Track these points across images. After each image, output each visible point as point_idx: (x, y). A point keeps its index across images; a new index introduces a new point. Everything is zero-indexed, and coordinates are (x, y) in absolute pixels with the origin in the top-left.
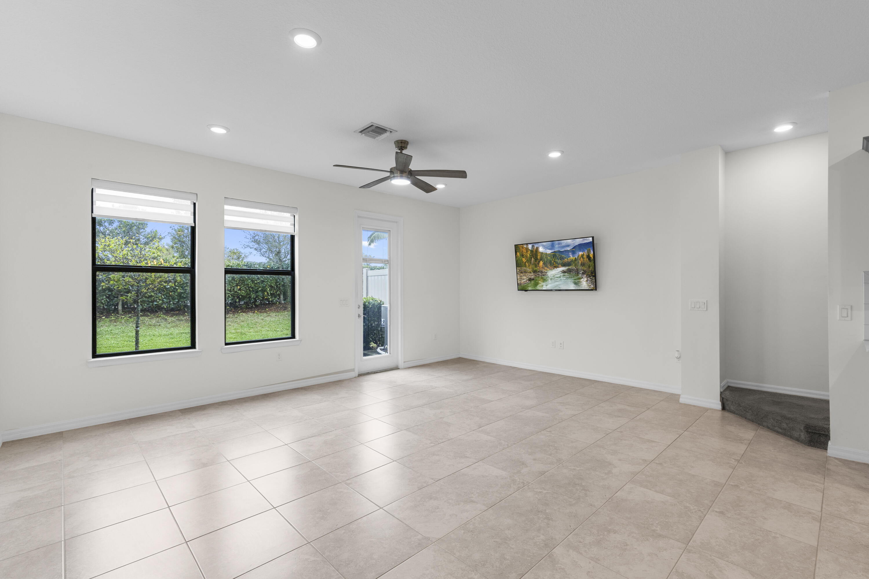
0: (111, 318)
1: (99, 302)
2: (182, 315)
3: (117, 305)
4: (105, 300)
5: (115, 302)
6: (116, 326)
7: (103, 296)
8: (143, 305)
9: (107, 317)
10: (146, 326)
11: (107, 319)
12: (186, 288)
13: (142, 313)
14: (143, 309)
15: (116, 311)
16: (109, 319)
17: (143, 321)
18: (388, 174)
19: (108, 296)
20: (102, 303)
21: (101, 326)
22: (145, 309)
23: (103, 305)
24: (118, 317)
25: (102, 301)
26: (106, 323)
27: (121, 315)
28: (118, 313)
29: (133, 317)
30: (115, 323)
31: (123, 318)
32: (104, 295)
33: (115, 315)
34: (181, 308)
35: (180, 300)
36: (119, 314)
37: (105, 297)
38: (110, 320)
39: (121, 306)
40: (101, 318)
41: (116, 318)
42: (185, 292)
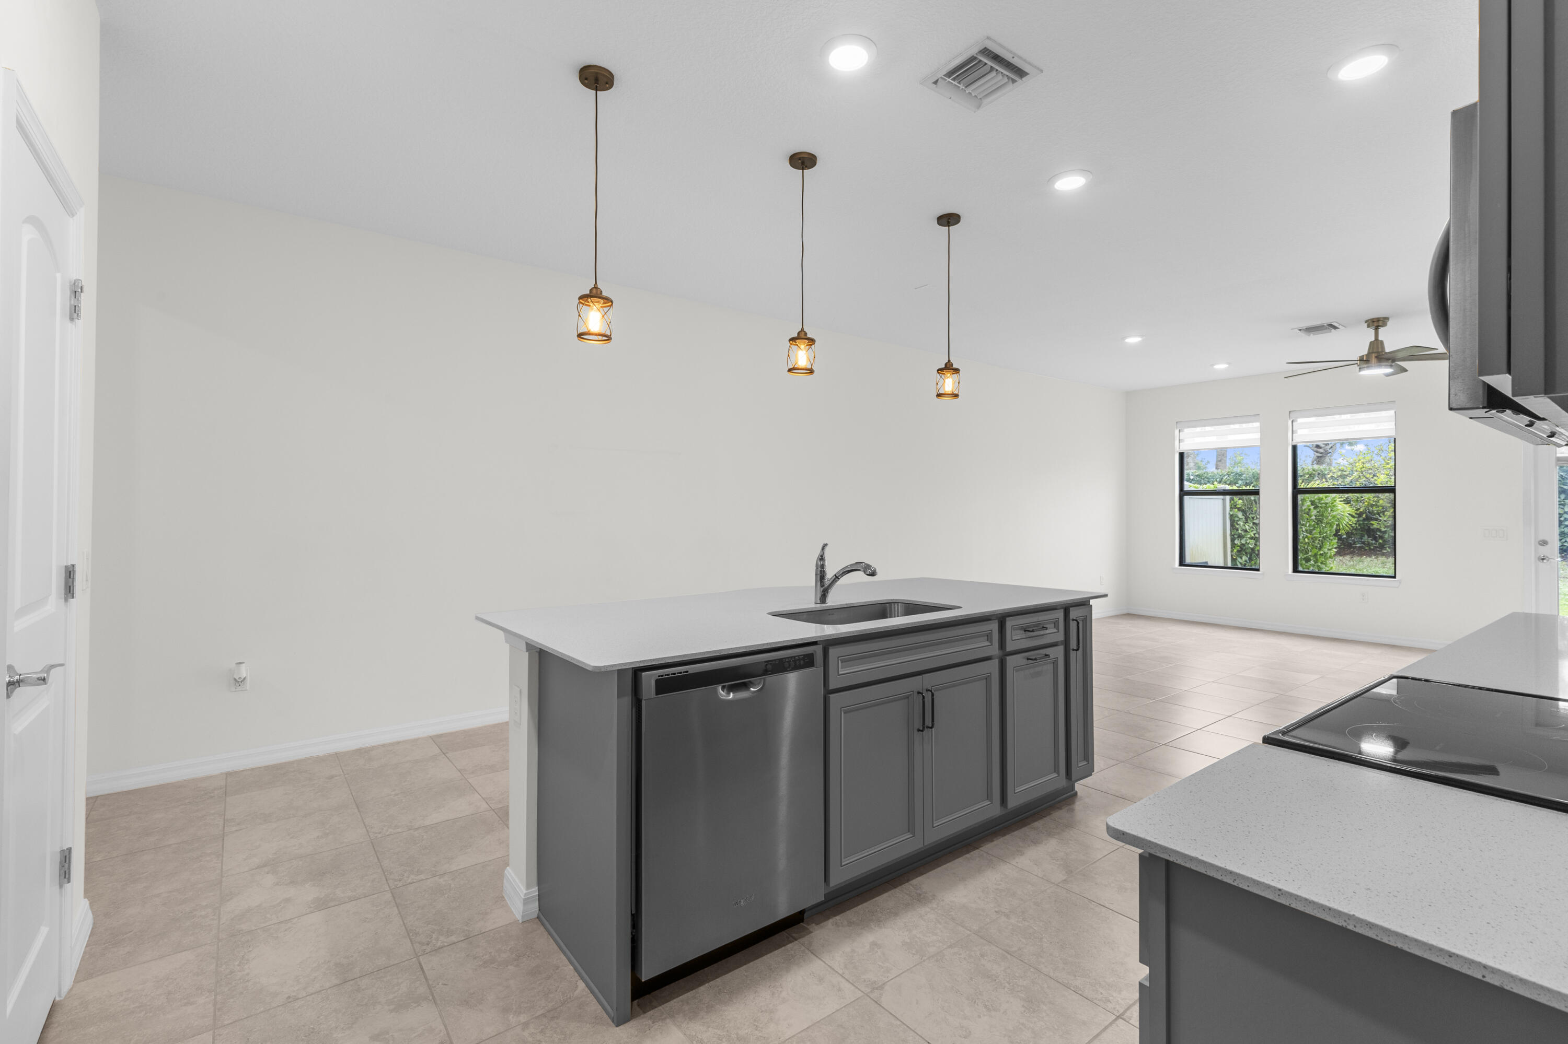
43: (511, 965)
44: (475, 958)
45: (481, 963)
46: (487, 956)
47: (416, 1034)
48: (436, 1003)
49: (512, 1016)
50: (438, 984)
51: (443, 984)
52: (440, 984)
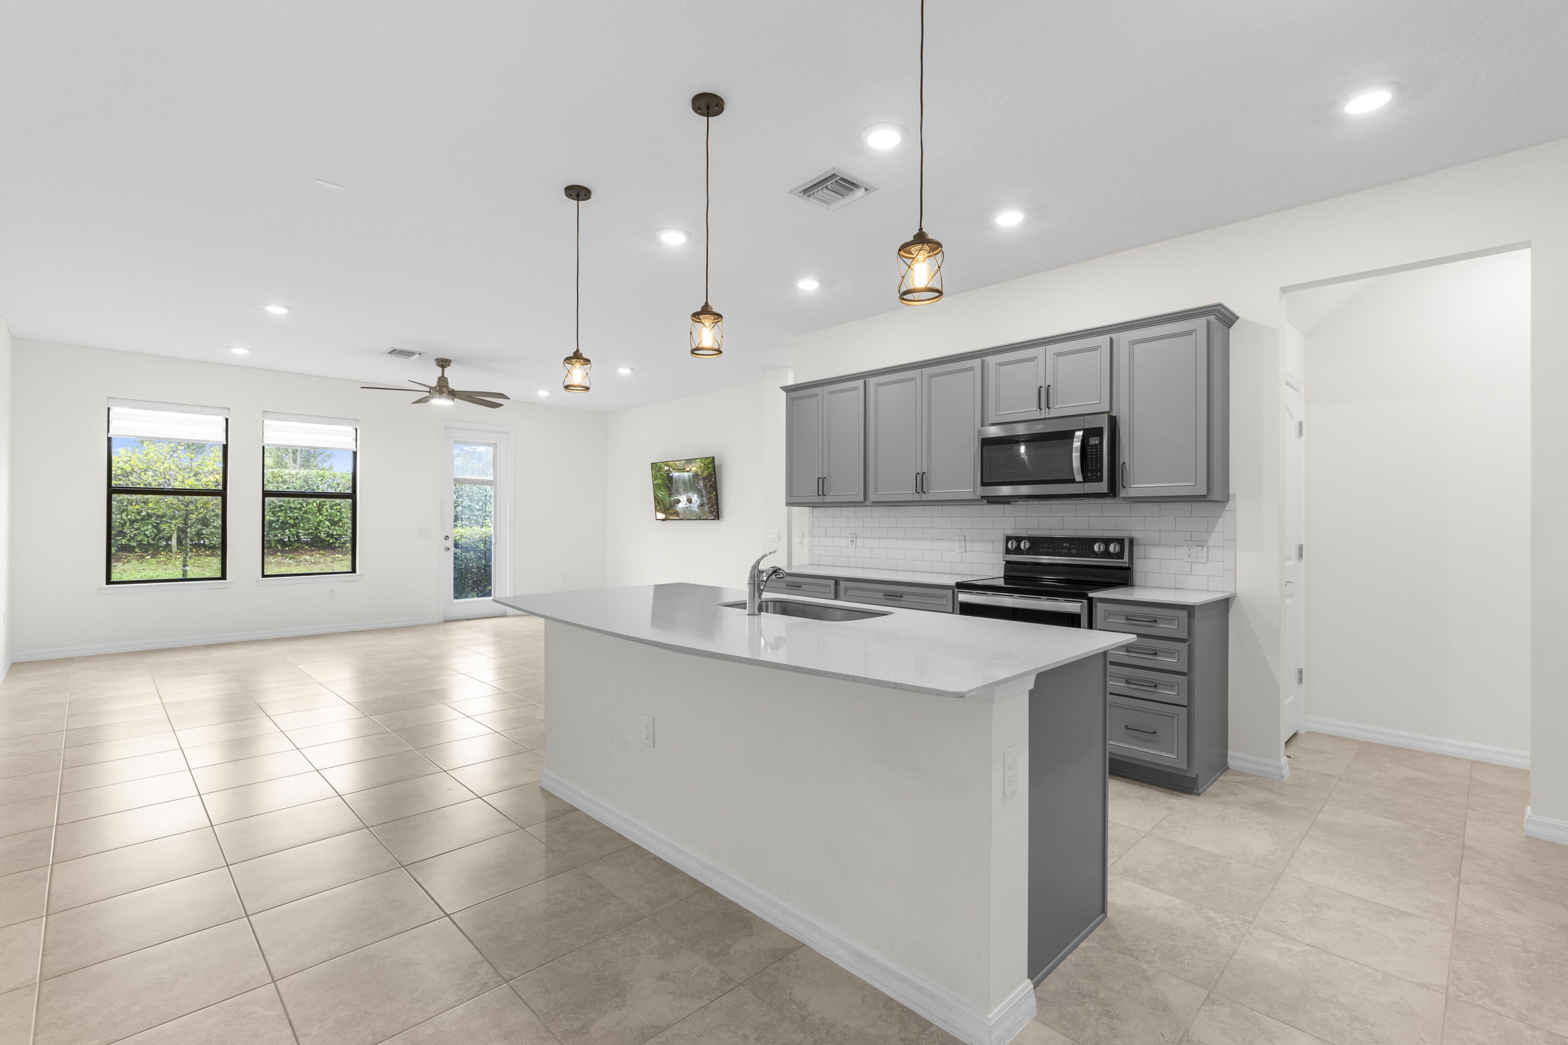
0: (160, 558)
1: (142, 533)
2: (272, 555)
3: (170, 538)
4: (151, 530)
5: (167, 534)
6: (166, 569)
7: (148, 526)
8: (211, 539)
9: (153, 556)
10: (212, 570)
11: (153, 560)
12: (279, 514)
13: (209, 551)
14: (212, 545)
15: (168, 547)
16: (156, 560)
17: (209, 563)
18: (428, 394)
19: (155, 525)
20: (146, 535)
21: (144, 569)
22: (215, 545)
23: (147, 539)
24: (171, 556)
25: (146, 533)
26: (151, 566)
27: (175, 553)
28: (171, 551)
29: (193, 557)
30: (166, 565)
31: (179, 558)
32: (149, 523)
33: (167, 553)
34: (271, 544)
35: (270, 533)
36: (172, 553)
37: (150, 526)
38: (158, 561)
39: (176, 541)
40: (144, 558)
41: (168, 559)
42: (278, 521)
43: (1099, 997)
44: (1113, 1029)
45: (1116, 1020)
46: (1103, 1020)
47: (1225, 1026)
48: (1186, 1032)
49: (1149, 973)
50: (1167, 1041)
51: (1165, 1038)
52: (1165, 1040)
